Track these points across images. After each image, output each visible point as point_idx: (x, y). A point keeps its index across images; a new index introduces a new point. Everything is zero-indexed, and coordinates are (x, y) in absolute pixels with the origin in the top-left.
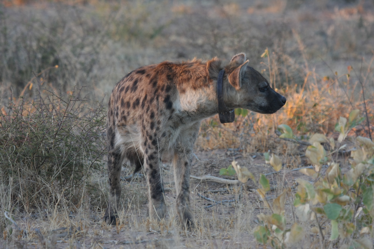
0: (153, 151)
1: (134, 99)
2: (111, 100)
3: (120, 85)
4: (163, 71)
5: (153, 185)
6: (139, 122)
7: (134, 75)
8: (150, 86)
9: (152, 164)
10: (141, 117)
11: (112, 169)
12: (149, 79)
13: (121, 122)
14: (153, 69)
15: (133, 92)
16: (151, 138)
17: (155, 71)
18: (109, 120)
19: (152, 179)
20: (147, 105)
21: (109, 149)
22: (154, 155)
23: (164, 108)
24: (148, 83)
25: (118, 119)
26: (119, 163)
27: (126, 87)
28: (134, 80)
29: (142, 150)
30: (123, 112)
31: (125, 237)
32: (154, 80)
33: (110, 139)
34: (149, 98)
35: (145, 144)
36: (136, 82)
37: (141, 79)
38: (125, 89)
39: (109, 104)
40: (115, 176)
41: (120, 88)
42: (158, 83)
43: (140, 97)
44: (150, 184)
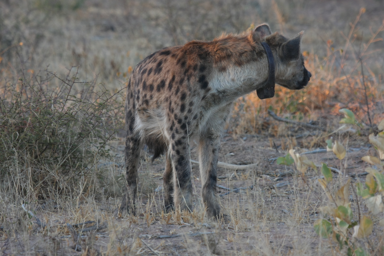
0: (182, 136)
1: (158, 81)
2: (131, 82)
3: (141, 66)
4: (191, 50)
5: (180, 172)
6: (165, 105)
7: (157, 57)
8: (177, 66)
9: (180, 150)
10: (167, 100)
11: (129, 155)
12: (175, 59)
13: (142, 106)
14: (179, 49)
15: (156, 74)
16: (180, 121)
17: (182, 51)
18: (129, 103)
19: (178, 167)
20: (176, 86)
21: (128, 133)
22: (183, 140)
23: (198, 88)
24: (175, 64)
25: (139, 103)
26: (138, 149)
27: (149, 69)
28: (157, 62)
29: (167, 135)
30: (145, 96)
31: (157, 231)
32: (183, 60)
33: (129, 123)
34: (177, 79)
35: (171, 129)
36: (160, 64)
37: (166, 60)
38: (148, 71)
39: (129, 86)
40: (133, 164)
41: (141, 70)
42: (187, 63)
43: (165, 79)
44: (176, 172)
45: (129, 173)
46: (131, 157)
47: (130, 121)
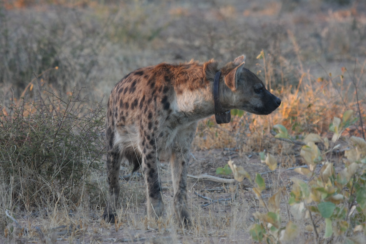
0: (151, 151)
1: (132, 100)
2: (110, 101)
3: (118, 86)
4: (160, 72)
5: (151, 183)
6: (137, 122)
7: (132, 76)
8: (148, 87)
9: (150, 164)
10: (139, 117)
11: (110, 168)
12: (147, 80)
13: (120, 122)
14: (151, 70)
15: (131, 93)
16: (149, 138)
17: (153, 72)
18: (108, 121)
19: (150, 178)
20: (145, 105)
21: (108, 148)
22: (152, 155)
23: (161, 108)
24: (146, 84)
25: (118, 119)
26: (118, 162)
27: (125, 88)
28: (132, 82)
29: (140, 149)
30: (122, 113)
32: (152, 82)
33: (109, 139)
34: (147, 99)
35: (143, 144)
36: (134, 84)
37: (139, 81)
38: (124, 90)
39: (108, 105)
40: (114, 176)
41: (118, 89)
42: (156, 84)
43: (138, 97)
44: (148, 183)
45: (111, 184)
46: (111, 169)
47: (110, 137)
